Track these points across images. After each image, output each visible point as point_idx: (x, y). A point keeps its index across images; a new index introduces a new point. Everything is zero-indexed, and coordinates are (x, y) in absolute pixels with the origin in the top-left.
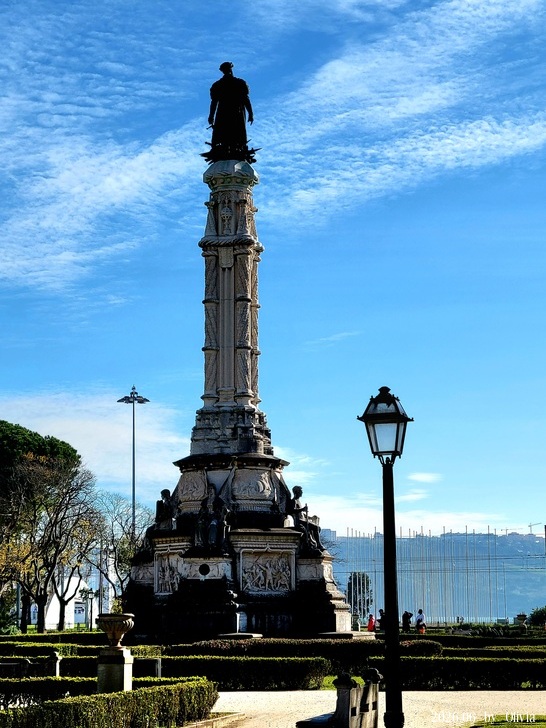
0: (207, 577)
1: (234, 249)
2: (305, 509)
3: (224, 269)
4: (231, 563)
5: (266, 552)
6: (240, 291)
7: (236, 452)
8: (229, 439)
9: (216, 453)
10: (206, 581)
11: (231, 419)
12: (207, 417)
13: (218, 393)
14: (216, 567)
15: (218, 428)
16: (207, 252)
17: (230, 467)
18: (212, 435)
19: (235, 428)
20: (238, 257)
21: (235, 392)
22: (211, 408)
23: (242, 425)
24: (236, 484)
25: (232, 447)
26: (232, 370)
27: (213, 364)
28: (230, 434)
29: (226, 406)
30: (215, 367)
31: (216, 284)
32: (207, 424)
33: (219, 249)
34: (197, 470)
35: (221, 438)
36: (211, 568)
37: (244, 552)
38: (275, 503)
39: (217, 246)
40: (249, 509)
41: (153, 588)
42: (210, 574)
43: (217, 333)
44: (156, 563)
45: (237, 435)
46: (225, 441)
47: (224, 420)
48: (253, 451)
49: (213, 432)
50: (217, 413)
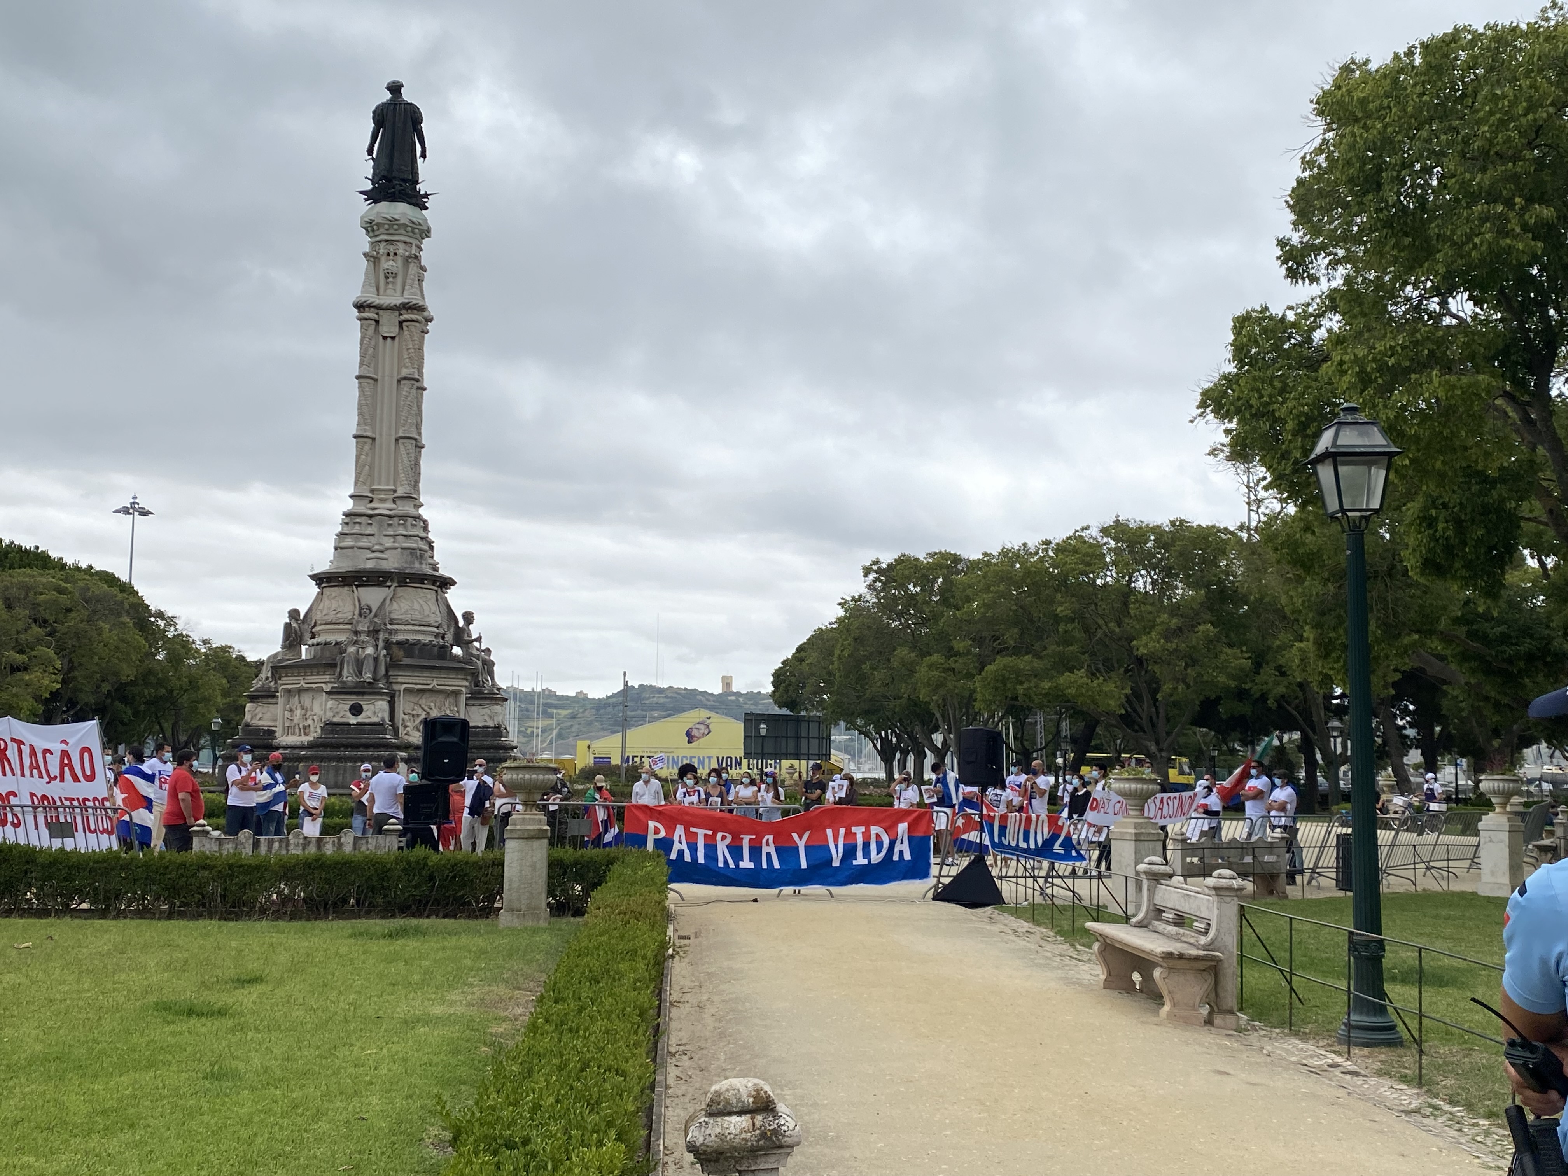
0: (360, 719)
1: (401, 314)
2: (479, 639)
3: (385, 338)
4: (389, 702)
5: (432, 691)
6: (407, 367)
7: (396, 565)
8: (387, 549)
9: (370, 565)
10: (358, 724)
11: (390, 525)
12: (358, 520)
13: (372, 491)
14: (372, 707)
15: (373, 535)
16: (365, 315)
17: (389, 584)
18: (364, 542)
19: (394, 536)
20: (405, 324)
21: (395, 491)
22: (362, 509)
23: (404, 533)
24: (395, 606)
25: (391, 560)
26: (392, 464)
27: (367, 455)
28: (388, 543)
29: (384, 508)
30: (369, 459)
31: (375, 356)
32: (357, 529)
33: (381, 312)
34: (344, 586)
35: (377, 547)
36: (365, 707)
37: (405, 690)
38: (441, 631)
39: (378, 308)
40: (410, 637)
41: (275, 732)
42: (363, 715)
43: (373, 417)
44: (281, 700)
45: (397, 545)
46: (382, 552)
47: (380, 525)
48: (417, 565)
49: (365, 539)
50: (371, 516)
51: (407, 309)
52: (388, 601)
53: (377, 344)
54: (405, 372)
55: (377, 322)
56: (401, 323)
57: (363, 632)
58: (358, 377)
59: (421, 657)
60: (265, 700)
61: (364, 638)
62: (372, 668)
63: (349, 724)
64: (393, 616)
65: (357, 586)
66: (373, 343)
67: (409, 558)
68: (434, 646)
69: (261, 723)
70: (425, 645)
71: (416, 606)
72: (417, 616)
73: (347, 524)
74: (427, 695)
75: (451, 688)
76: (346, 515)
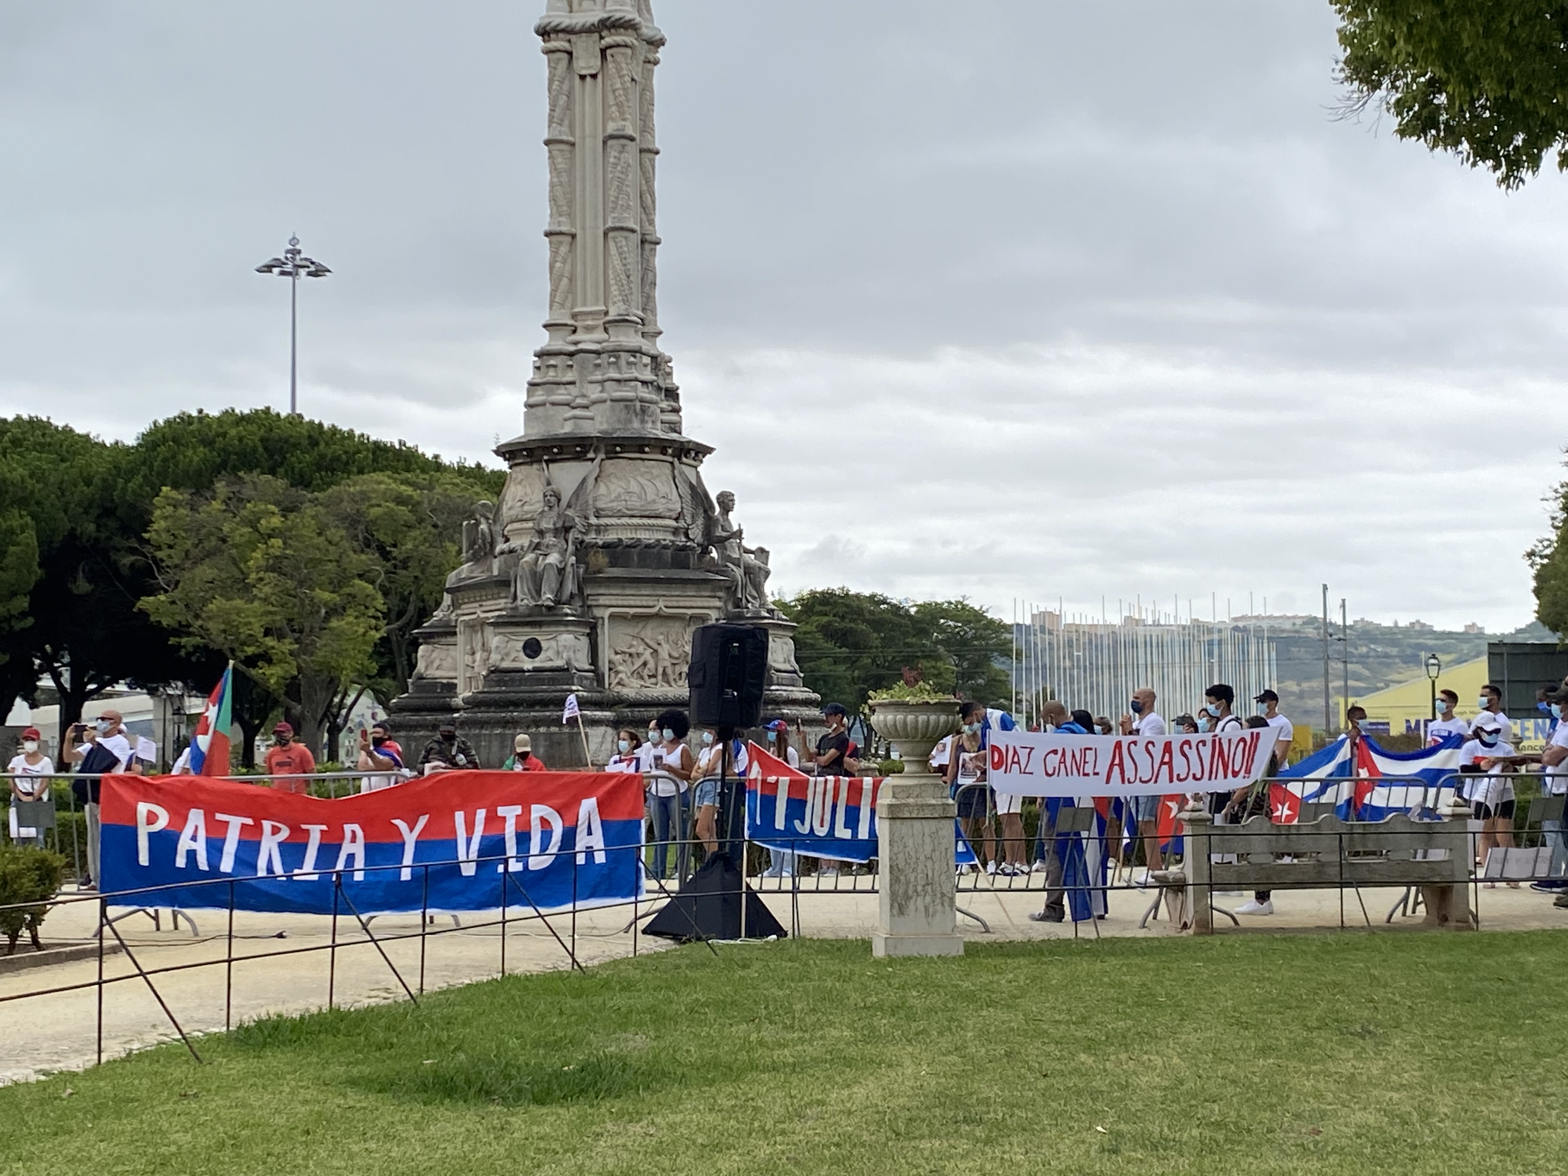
0: (538, 662)
1: (602, 38)
2: (739, 534)
3: (583, 77)
4: (586, 635)
5: (658, 616)
6: (613, 120)
7: (605, 427)
8: (594, 403)
9: (567, 429)
10: (536, 670)
11: (598, 366)
12: (552, 362)
13: (574, 316)
14: (553, 643)
15: (572, 383)
16: (553, 44)
17: (591, 455)
18: (561, 395)
19: (602, 382)
20: (609, 52)
21: (606, 313)
22: (560, 345)
23: (617, 376)
24: (602, 489)
25: (598, 419)
26: (601, 272)
27: (564, 262)
28: (594, 393)
29: (588, 340)
30: (568, 267)
31: (569, 107)
32: (551, 375)
33: (573, 38)
34: (531, 463)
35: (579, 401)
36: (544, 645)
37: (612, 616)
38: (682, 524)
39: (569, 31)
40: (626, 536)
41: (455, 685)
42: (542, 656)
43: (571, 202)
44: (460, 638)
45: (604, 395)
46: (586, 407)
47: (582, 368)
48: (636, 424)
49: (562, 390)
50: (571, 355)
51: (609, 29)
52: (591, 482)
53: (572, 88)
54: (611, 128)
55: (570, 54)
56: (603, 51)
57: (548, 530)
58: (547, 143)
59: (641, 565)
60: (443, 640)
61: (550, 539)
62: (554, 585)
63: (523, 671)
64: (600, 504)
65: (548, 462)
66: (565, 87)
67: (623, 415)
68: (665, 547)
69: (438, 673)
70: (648, 546)
71: (634, 487)
72: (635, 503)
73: (538, 368)
74: (652, 624)
75: (690, 612)
76: (540, 355)
